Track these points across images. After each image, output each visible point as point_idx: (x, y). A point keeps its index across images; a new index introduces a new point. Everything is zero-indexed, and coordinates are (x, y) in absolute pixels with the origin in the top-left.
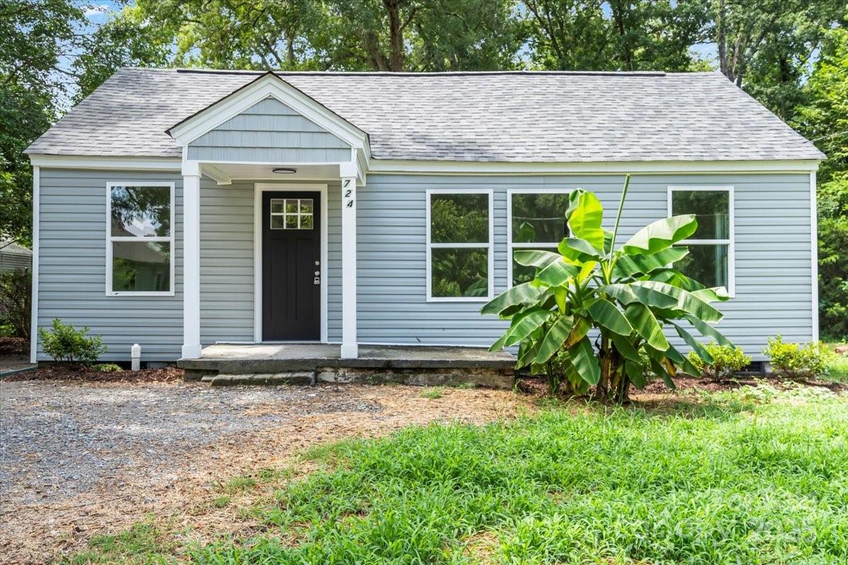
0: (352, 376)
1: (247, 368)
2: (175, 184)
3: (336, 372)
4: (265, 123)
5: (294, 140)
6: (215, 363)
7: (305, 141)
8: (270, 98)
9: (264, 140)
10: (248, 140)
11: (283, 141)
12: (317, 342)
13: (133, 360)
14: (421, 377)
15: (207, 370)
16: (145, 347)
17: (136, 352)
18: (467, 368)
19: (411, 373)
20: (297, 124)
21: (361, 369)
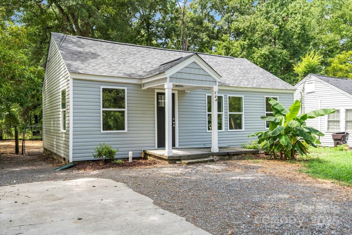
0: (217, 158)
1: (190, 158)
2: (127, 88)
3: (213, 157)
4: (193, 71)
5: (201, 78)
6: (180, 157)
7: (204, 78)
8: (194, 62)
9: (192, 77)
10: (187, 76)
11: (197, 77)
12: (175, 148)
13: (129, 158)
14: (235, 157)
15: (177, 159)
16: (134, 152)
17: (130, 155)
18: (246, 153)
19: (232, 156)
20: (201, 72)
21: (220, 156)
